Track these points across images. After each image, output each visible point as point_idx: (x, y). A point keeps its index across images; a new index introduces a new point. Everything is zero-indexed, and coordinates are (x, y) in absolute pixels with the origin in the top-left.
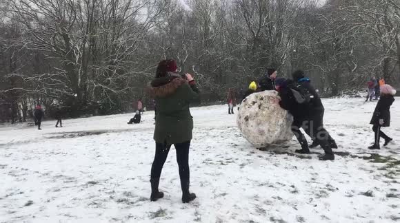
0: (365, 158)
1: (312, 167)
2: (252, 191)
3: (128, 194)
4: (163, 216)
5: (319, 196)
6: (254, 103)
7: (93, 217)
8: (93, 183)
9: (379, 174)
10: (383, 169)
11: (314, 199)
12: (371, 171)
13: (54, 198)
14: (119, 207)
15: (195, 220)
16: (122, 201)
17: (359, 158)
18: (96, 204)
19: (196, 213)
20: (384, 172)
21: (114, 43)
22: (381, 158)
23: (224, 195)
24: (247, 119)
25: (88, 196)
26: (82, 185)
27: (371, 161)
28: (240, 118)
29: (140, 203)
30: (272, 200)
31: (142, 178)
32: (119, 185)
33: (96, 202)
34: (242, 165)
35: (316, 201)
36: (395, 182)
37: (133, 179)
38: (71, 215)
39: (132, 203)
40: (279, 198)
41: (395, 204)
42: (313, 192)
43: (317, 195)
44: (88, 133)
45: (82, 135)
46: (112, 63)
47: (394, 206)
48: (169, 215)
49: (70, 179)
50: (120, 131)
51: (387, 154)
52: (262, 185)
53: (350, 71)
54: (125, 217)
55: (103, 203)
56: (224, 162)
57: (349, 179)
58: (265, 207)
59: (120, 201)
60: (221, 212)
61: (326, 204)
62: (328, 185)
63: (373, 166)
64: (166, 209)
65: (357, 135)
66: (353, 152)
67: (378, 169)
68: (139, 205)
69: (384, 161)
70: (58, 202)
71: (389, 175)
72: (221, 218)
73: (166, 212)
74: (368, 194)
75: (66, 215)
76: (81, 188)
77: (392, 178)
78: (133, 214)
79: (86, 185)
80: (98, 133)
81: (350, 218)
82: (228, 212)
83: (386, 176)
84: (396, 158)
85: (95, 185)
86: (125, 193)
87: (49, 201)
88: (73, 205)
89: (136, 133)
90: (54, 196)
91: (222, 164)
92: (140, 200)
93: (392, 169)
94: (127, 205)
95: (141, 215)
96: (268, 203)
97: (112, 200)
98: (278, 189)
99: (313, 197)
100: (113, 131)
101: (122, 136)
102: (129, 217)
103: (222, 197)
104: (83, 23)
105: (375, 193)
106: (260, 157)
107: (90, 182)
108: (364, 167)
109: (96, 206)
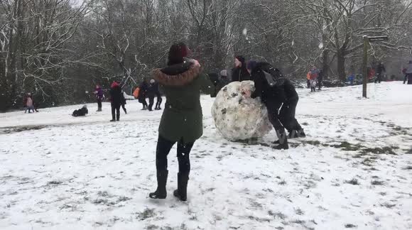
0: (336, 146)
1: (289, 157)
2: (239, 185)
3: (104, 194)
4: (152, 216)
5: (308, 187)
6: (234, 95)
7: (72, 223)
8: (55, 183)
9: (355, 162)
10: (358, 156)
11: (304, 190)
12: (348, 160)
13: (14, 203)
14: (99, 209)
15: (191, 219)
16: (100, 202)
17: (331, 146)
18: (69, 207)
19: (189, 212)
20: (360, 160)
21: (46, 29)
22: (352, 146)
23: (212, 189)
24: (224, 111)
25: (56, 198)
26: (43, 186)
27: (343, 150)
28: (217, 108)
29: (123, 203)
30: (264, 193)
31: (113, 175)
32: (87, 185)
33: (69, 205)
34: (220, 158)
35: (306, 192)
36: (373, 169)
37: (103, 177)
38: (43, 220)
39: (112, 203)
40: (270, 191)
41: (383, 191)
42: (300, 183)
43: (306, 185)
44: (25, 128)
45: (19, 131)
46: (44, 51)
47: (383, 194)
48: (159, 215)
49: (24, 179)
50: (63, 125)
51: (356, 142)
52: (247, 177)
53: (292, 62)
54: (111, 220)
55: (78, 205)
56: (199, 154)
57: (329, 168)
58: (259, 201)
59: (97, 202)
60: (216, 208)
61: (317, 195)
62: (311, 175)
63: (347, 155)
64: (154, 209)
65: (320, 124)
66: (323, 141)
67: (353, 157)
68: (121, 206)
69: (355, 149)
70: (21, 206)
71: (366, 162)
72: (219, 215)
73: (155, 211)
74: (354, 182)
75: (37, 222)
76: (43, 189)
77: (370, 165)
78: (119, 216)
79: (47, 185)
80: (37, 128)
81: (346, 208)
82: (224, 208)
83: (362, 163)
84: (365, 145)
85: (59, 186)
86: (100, 193)
87: (9, 206)
88: (41, 210)
89: (84, 127)
90: (13, 199)
91: (198, 157)
92: (121, 200)
93: (366, 157)
94: (107, 207)
95: (128, 217)
96: (259, 195)
97: (87, 202)
98: (265, 181)
99: (302, 187)
100: (54, 126)
101: (67, 130)
102: (115, 220)
103: (210, 192)
104: (9, 6)
105: (359, 181)
106: (234, 148)
107: (52, 183)
108: (338, 155)
109: (70, 209)
